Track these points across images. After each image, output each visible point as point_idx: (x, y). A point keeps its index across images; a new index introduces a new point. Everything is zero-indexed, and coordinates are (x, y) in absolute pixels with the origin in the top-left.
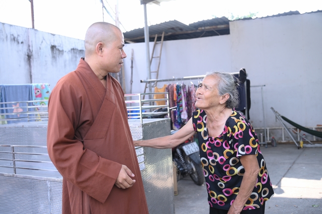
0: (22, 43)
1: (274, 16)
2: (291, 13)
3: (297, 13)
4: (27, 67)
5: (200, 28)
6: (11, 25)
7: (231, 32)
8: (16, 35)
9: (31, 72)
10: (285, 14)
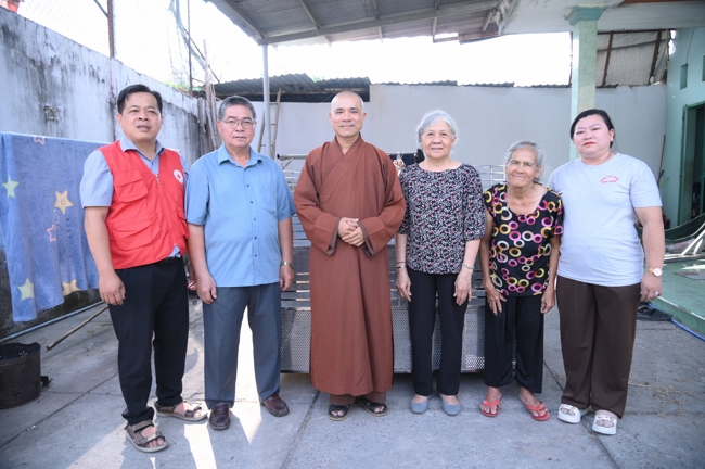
0: (103, 81)
1: (427, 84)
2: (448, 83)
3: (454, 84)
4: (110, 121)
5: (327, 90)
6: (90, 50)
7: (371, 99)
8: (95, 68)
9: (114, 131)
10: (441, 83)
